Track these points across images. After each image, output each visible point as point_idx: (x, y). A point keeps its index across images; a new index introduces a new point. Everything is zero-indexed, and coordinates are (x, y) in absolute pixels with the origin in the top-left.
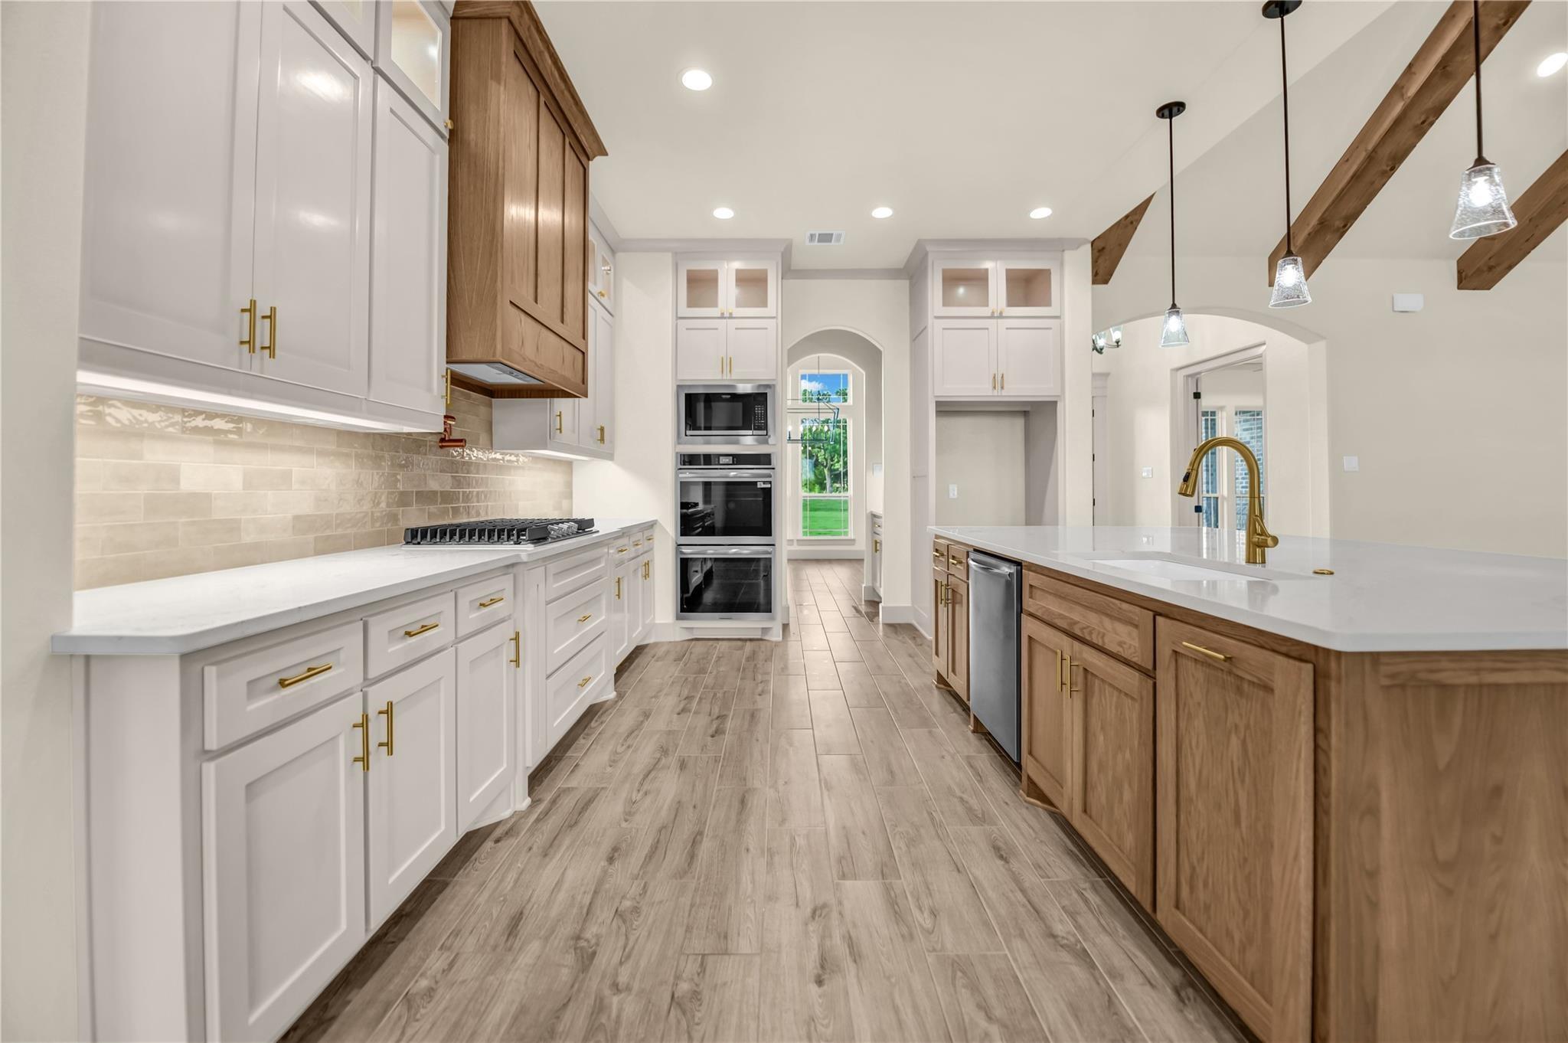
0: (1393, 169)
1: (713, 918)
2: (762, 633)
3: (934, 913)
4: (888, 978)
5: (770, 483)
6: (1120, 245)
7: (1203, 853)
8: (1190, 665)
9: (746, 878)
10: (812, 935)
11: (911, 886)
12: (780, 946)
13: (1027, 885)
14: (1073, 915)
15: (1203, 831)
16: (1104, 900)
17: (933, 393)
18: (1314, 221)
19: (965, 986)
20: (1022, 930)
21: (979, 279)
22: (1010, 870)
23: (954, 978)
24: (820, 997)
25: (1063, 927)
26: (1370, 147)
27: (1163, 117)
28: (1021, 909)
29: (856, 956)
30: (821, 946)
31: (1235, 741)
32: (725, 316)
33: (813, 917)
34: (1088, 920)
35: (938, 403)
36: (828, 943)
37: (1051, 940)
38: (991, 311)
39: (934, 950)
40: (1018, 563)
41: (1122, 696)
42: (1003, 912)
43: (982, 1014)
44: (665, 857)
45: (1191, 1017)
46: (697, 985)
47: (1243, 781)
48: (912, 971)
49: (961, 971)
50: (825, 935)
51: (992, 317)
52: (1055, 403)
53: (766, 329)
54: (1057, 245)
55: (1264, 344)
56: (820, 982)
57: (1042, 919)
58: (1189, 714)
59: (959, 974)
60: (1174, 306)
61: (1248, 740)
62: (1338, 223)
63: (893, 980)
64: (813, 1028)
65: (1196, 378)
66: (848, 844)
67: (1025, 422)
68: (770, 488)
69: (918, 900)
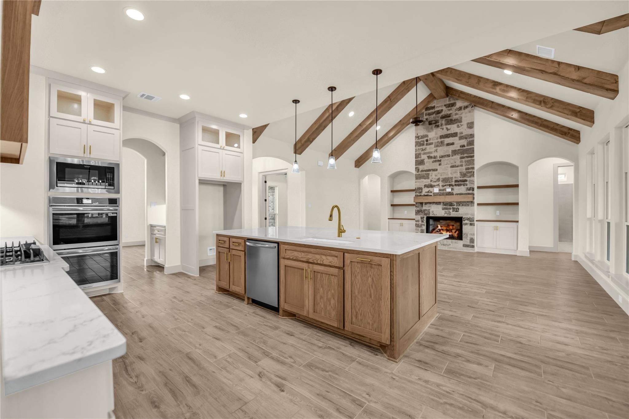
0: (324, 129)
1: (229, 397)
2: (109, 291)
3: (291, 357)
4: (298, 378)
5: (116, 213)
6: (261, 132)
7: (360, 307)
8: (356, 264)
9: (225, 380)
10: (266, 382)
11: (278, 354)
12: (261, 390)
13: (304, 339)
14: (319, 340)
15: (360, 302)
16: (322, 334)
17: (198, 176)
18: (306, 138)
19: (315, 369)
20: (314, 350)
21: (216, 133)
22: (296, 337)
23: (311, 368)
24: (287, 394)
25: (320, 344)
26: (321, 122)
27: (294, 102)
28: (309, 345)
29: (284, 379)
30: (272, 383)
31: (370, 279)
32: (86, 122)
33: (261, 377)
34: (323, 340)
35: (199, 180)
36: (273, 381)
37: (321, 348)
38: (220, 146)
39: (300, 366)
40: (278, 243)
41: (330, 276)
42: (305, 348)
43: (325, 372)
44: (182, 393)
45: (357, 348)
46: (249, 417)
47: (372, 287)
48: (301, 373)
49: (311, 366)
50: (270, 380)
51: (220, 149)
52: (241, 184)
53: (114, 134)
54: (242, 127)
55: (288, 169)
56: (283, 391)
57: (315, 345)
58: (356, 276)
59: (311, 367)
60: (296, 161)
61: (374, 278)
62: (311, 140)
63: (299, 378)
64: (294, 402)
65: (265, 176)
66: (247, 353)
67: (224, 189)
68: (117, 216)
69: (283, 357)
